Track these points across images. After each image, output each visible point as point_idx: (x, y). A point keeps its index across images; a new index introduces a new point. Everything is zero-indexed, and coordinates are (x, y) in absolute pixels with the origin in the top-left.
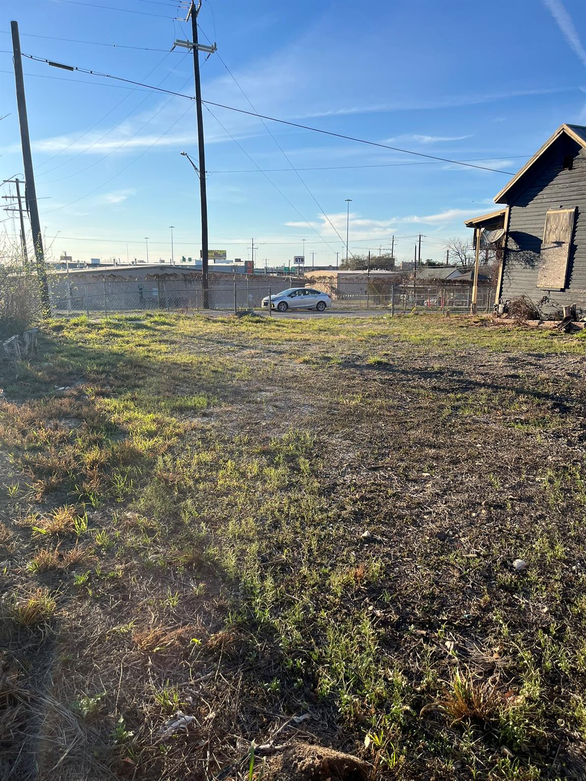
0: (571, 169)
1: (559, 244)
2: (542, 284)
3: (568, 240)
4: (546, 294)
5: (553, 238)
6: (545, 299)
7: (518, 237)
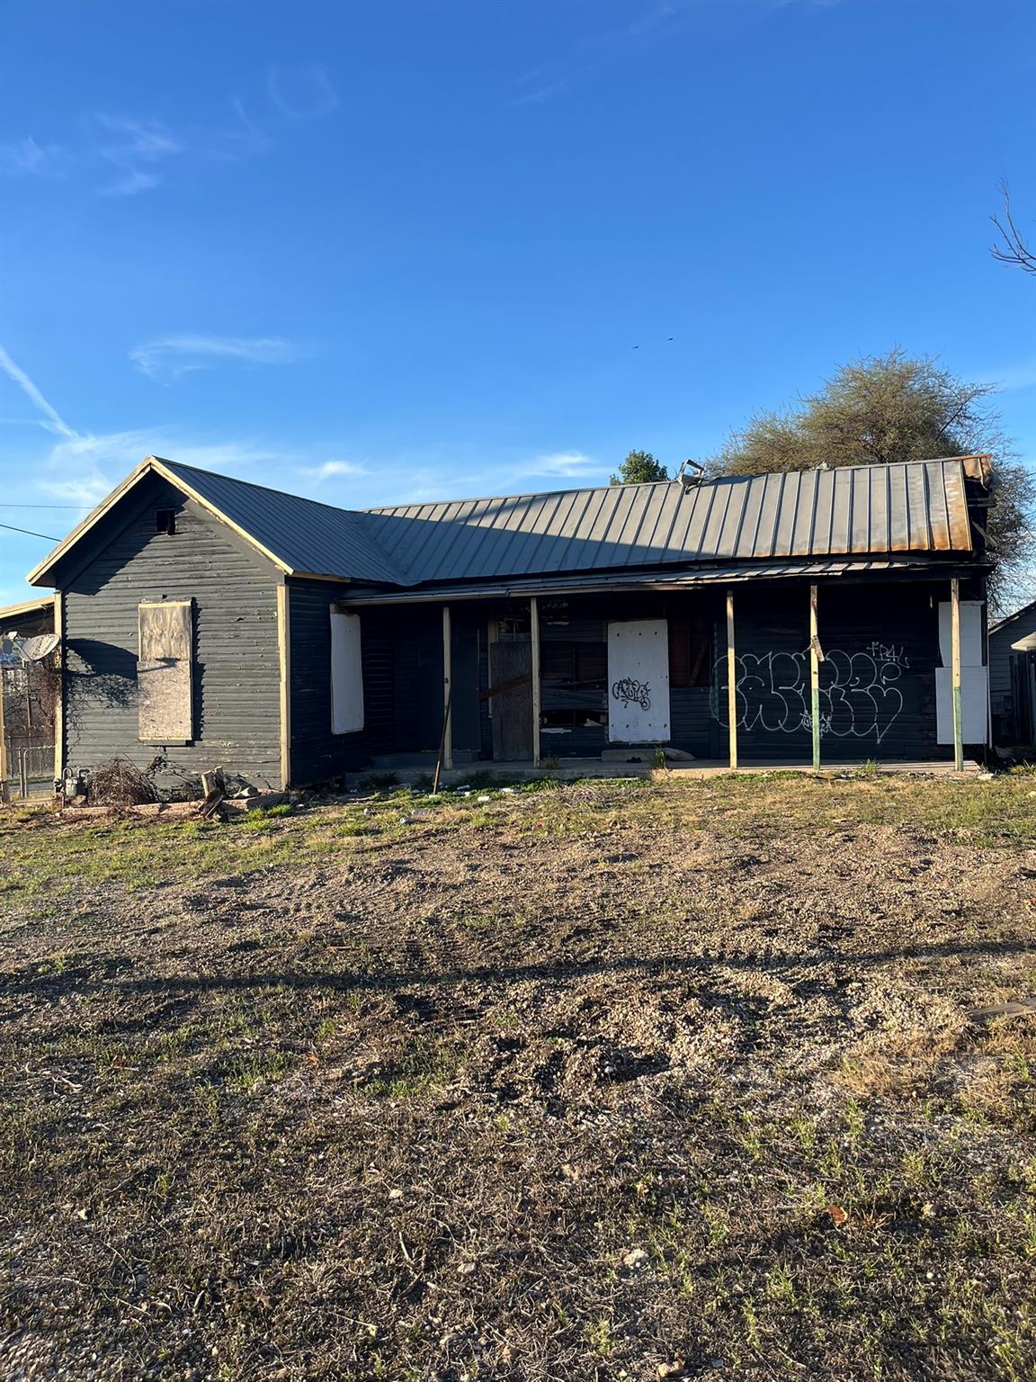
0: (172, 532)
1: (170, 662)
2: (148, 733)
3: (187, 654)
4: (159, 752)
5: (157, 651)
6: (159, 763)
7: (86, 649)
